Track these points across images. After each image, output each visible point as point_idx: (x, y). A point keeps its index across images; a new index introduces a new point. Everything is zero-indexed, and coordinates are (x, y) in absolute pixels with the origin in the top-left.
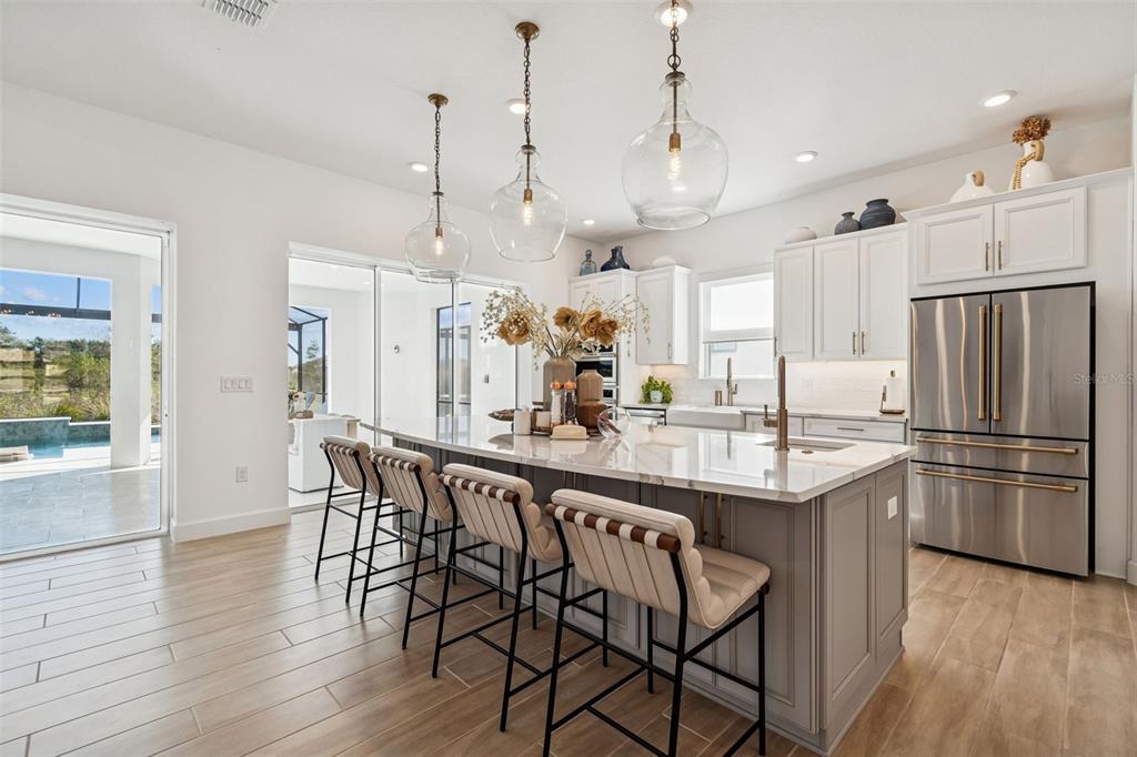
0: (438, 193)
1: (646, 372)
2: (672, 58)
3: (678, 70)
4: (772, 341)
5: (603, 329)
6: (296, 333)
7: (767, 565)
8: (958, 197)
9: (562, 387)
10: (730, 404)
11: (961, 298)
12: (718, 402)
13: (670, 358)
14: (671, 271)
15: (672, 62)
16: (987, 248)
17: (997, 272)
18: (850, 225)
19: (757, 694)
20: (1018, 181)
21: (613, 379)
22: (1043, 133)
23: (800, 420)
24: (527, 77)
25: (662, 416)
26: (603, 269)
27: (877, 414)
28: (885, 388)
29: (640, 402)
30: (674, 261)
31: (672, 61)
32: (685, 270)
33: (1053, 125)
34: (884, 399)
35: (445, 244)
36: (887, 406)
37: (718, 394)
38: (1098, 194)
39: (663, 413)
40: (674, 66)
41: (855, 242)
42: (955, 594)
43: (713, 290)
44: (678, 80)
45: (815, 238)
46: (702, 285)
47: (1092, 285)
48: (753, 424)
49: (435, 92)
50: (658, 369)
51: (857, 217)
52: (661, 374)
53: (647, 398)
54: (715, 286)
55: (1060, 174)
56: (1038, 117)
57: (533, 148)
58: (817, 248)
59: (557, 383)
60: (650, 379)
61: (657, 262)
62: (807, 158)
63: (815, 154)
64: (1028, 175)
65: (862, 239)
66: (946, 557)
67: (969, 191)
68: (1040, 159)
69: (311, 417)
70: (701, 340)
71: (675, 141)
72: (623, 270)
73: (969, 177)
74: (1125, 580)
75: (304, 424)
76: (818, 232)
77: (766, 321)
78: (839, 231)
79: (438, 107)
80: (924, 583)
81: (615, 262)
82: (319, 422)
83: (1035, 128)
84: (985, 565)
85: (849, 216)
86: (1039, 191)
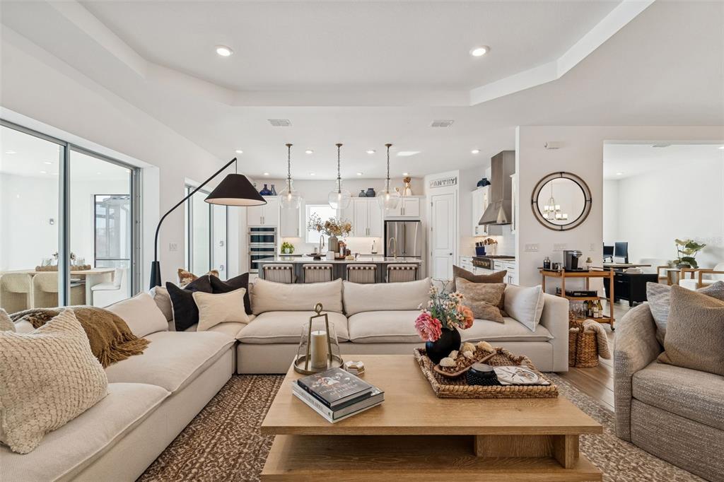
13: (298, 234)
16: (401, 209)
17: (403, 216)
18: (364, 195)
21: (274, 243)
22: (410, 181)
28: (373, 246)
34: (373, 249)
37: (316, 249)
46: (307, 206)
50: (287, 239)
55: (414, 193)
56: (409, 178)
58: (353, 200)
60: (285, 243)
64: (407, 192)
65: (366, 200)
68: (410, 188)
76: (353, 195)
78: (359, 196)
85: (363, 191)
86: (410, 197)
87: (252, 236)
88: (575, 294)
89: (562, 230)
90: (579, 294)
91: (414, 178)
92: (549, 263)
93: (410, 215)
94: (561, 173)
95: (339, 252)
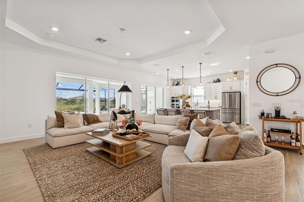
4: (204, 97)
10: (197, 106)
11: (226, 93)
12: (195, 106)
14: (188, 86)
16: (230, 87)
17: (231, 90)
18: (215, 82)
22: (236, 73)
26: (176, 85)
28: (219, 103)
30: (188, 84)
32: (190, 86)
36: (219, 106)
37: (195, 104)
38: (241, 82)
43: (194, 89)
46: (192, 88)
47: (240, 92)
55: (238, 79)
56: (236, 72)
58: (210, 84)
62: (209, 74)
64: (235, 79)
65: (216, 84)
67: (228, 80)
68: (236, 77)
73: (229, 78)
74: (243, 124)
76: (210, 82)
78: (213, 82)
85: (214, 80)
86: (235, 81)
87: (172, 100)
88: (274, 130)
89: (277, 95)
90: (277, 131)
91: (238, 72)
92: (264, 113)
93: (235, 89)
94: (277, 64)
95: (184, 106)
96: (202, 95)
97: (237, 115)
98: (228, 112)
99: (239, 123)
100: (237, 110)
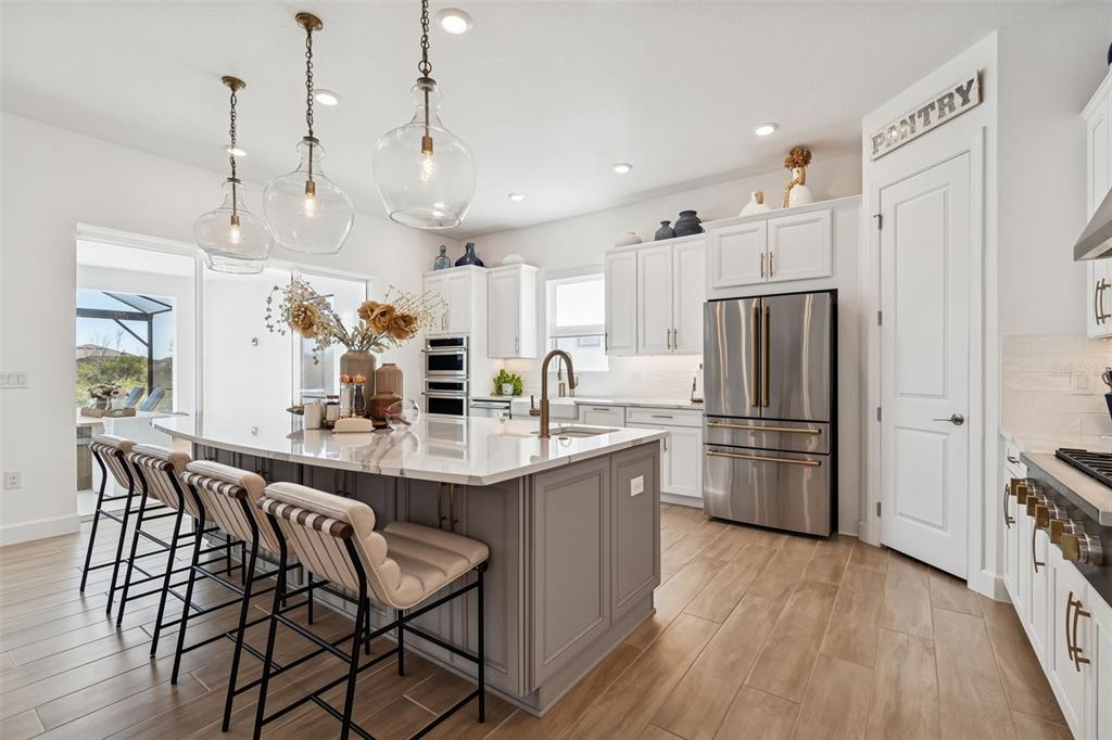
0: (233, 180)
1: (498, 365)
2: (423, 64)
3: (430, 76)
4: (604, 337)
5: (396, 323)
6: (146, 323)
7: (487, 544)
8: (746, 212)
9: (351, 381)
10: (572, 395)
11: (740, 301)
12: (562, 393)
13: (517, 351)
14: (519, 268)
15: (422, 68)
16: (762, 258)
17: (770, 280)
18: (667, 232)
19: (477, 666)
20: (786, 203)
21: (464, 372)
23: (622, 409)
24: (309, 68)
25: (507, 408)
26: (457, 264)
27: (688, 403)
28: (695, 379)
29: (492, 395)
30: (522, 259)
31: (422, 66)
32: (534, 269)
33: (814, 156)
34: (694, 389)
35: (241, 233)
36: (696, 396)
37: (562, 386)
38: (840, 216)
39: (508, 405)
40: (426, 72)
41: (669, 248)
42: (721, 559)
43: (558, 287)
44: (429, 86)
45: (640, 242)
46: (548, 283)
47: (834, 293)
48: (585, 413)
49: (229, 74)
50: (511, 362)
51: (672, 226)
52: (513, 367)
53: (499, 391)
54: (561, 284)
55: (818, 197)
56: (802, 149)
57: (317, 141)
58: (639, 251)
59: (347, 377)
60: (502, 372)
61: (506, 259)
62: (623, 170)
63: (630, 166)
64: (795, 197)
65: (675, 246)
66: (730, 526)
67: (753, 208)
68: (803, 184)
69: (134, 415)
70: (548, 335)
71: (428, 145)
72: (472, 266)
73: (754, 197)
74: (857, 538)
75: (116, 423)
76: (642, 238)
77: (599, 319)
78: (658, 238)
79: (234, 90)
80: (700, 550)
81: (470, 258)
82: (141, 419)
83: (800, 157)
84: (757, 532)
85: (666, 222)
86: (799, 210)
87: (431, 358)
91: (820, 144)
96: (596, 327)
97: (806, 469)
98: (752, 442)
99: (825, 531)
100: (811, 428)
